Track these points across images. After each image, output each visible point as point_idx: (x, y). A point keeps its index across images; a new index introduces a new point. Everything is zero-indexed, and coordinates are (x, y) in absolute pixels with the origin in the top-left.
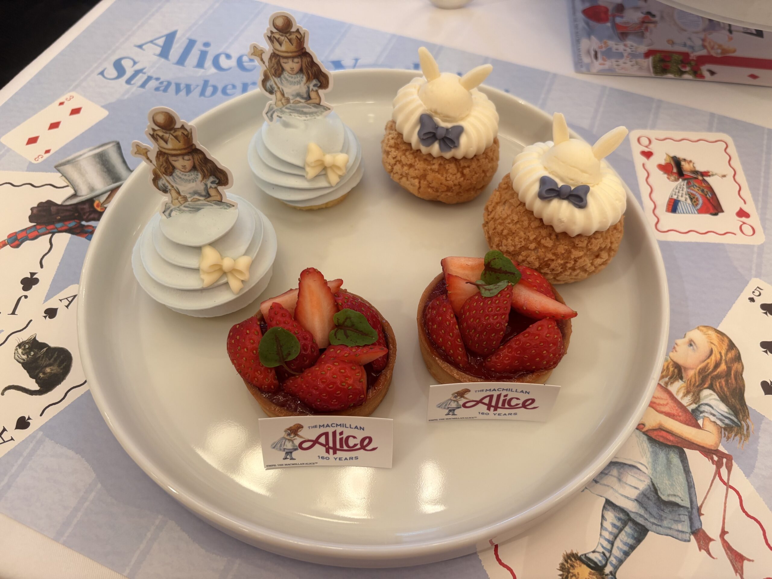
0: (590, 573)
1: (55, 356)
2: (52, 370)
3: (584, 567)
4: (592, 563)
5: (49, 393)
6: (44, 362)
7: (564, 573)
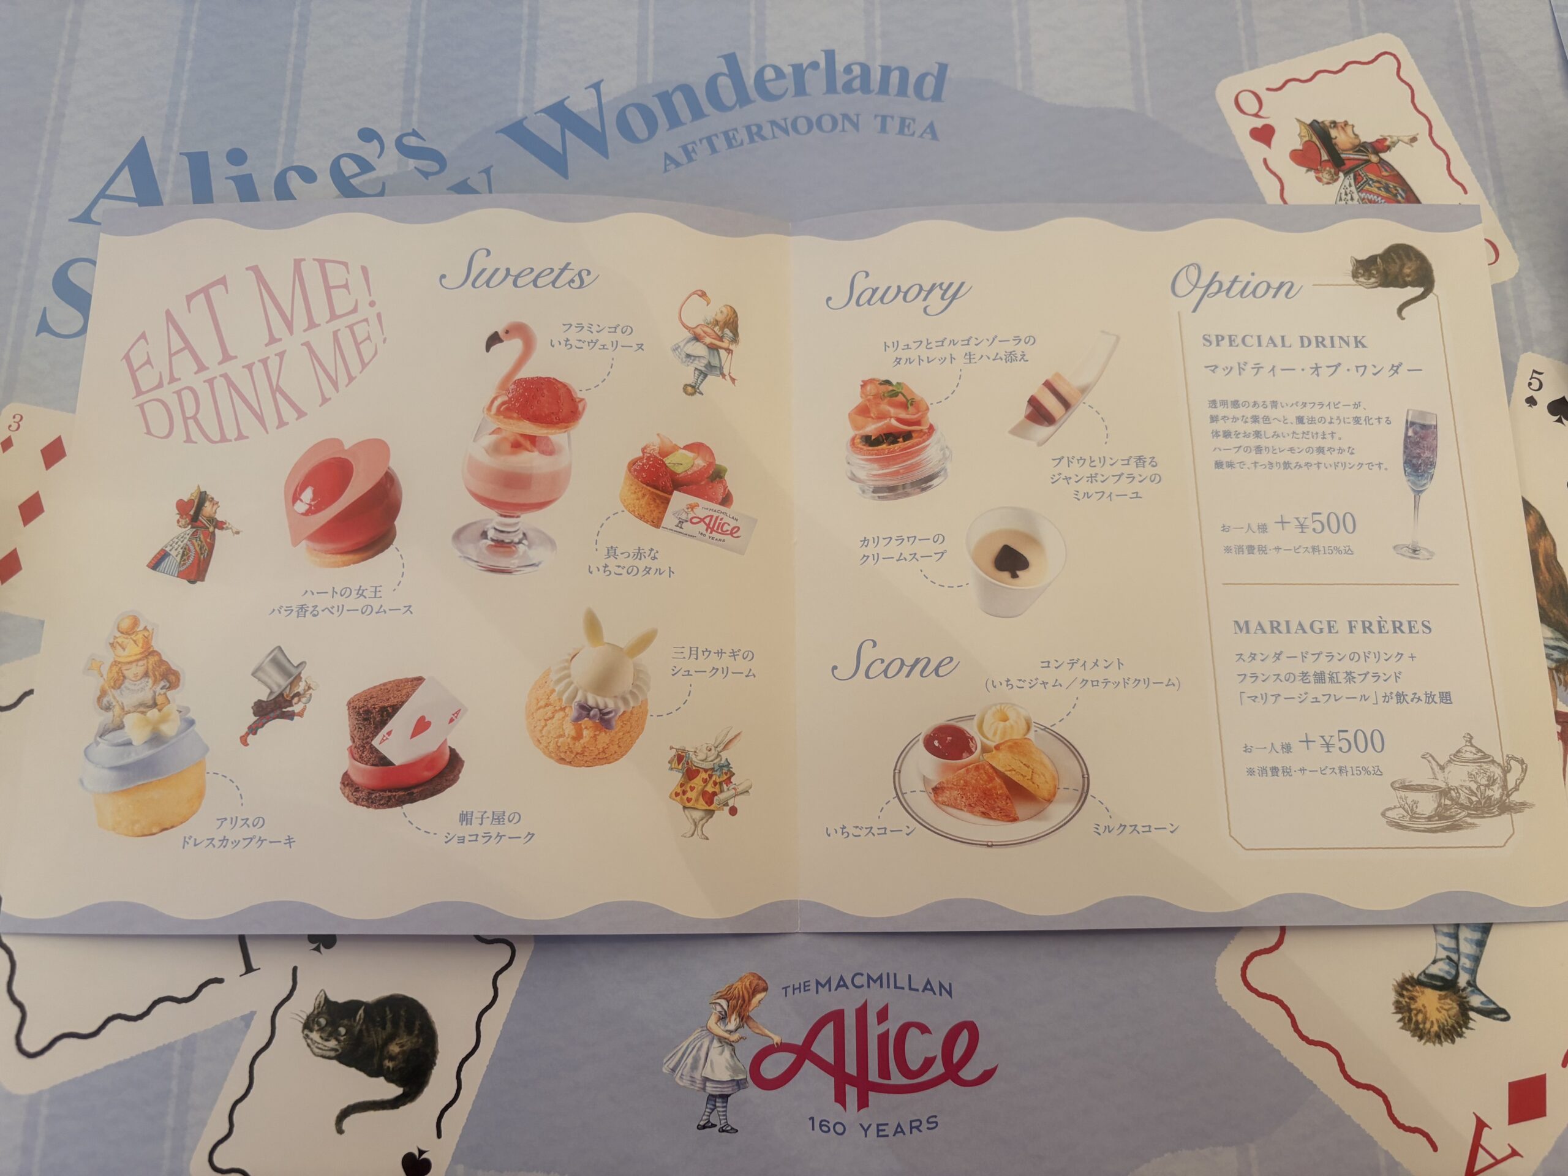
0: (1440, 998)
1: (389, 1016)
2: (402, 1046)
3: (1429, 992)
4: (1437, 981)
5: (426, 1090)
6: (376, 1037)
7: (1405, 1014)
